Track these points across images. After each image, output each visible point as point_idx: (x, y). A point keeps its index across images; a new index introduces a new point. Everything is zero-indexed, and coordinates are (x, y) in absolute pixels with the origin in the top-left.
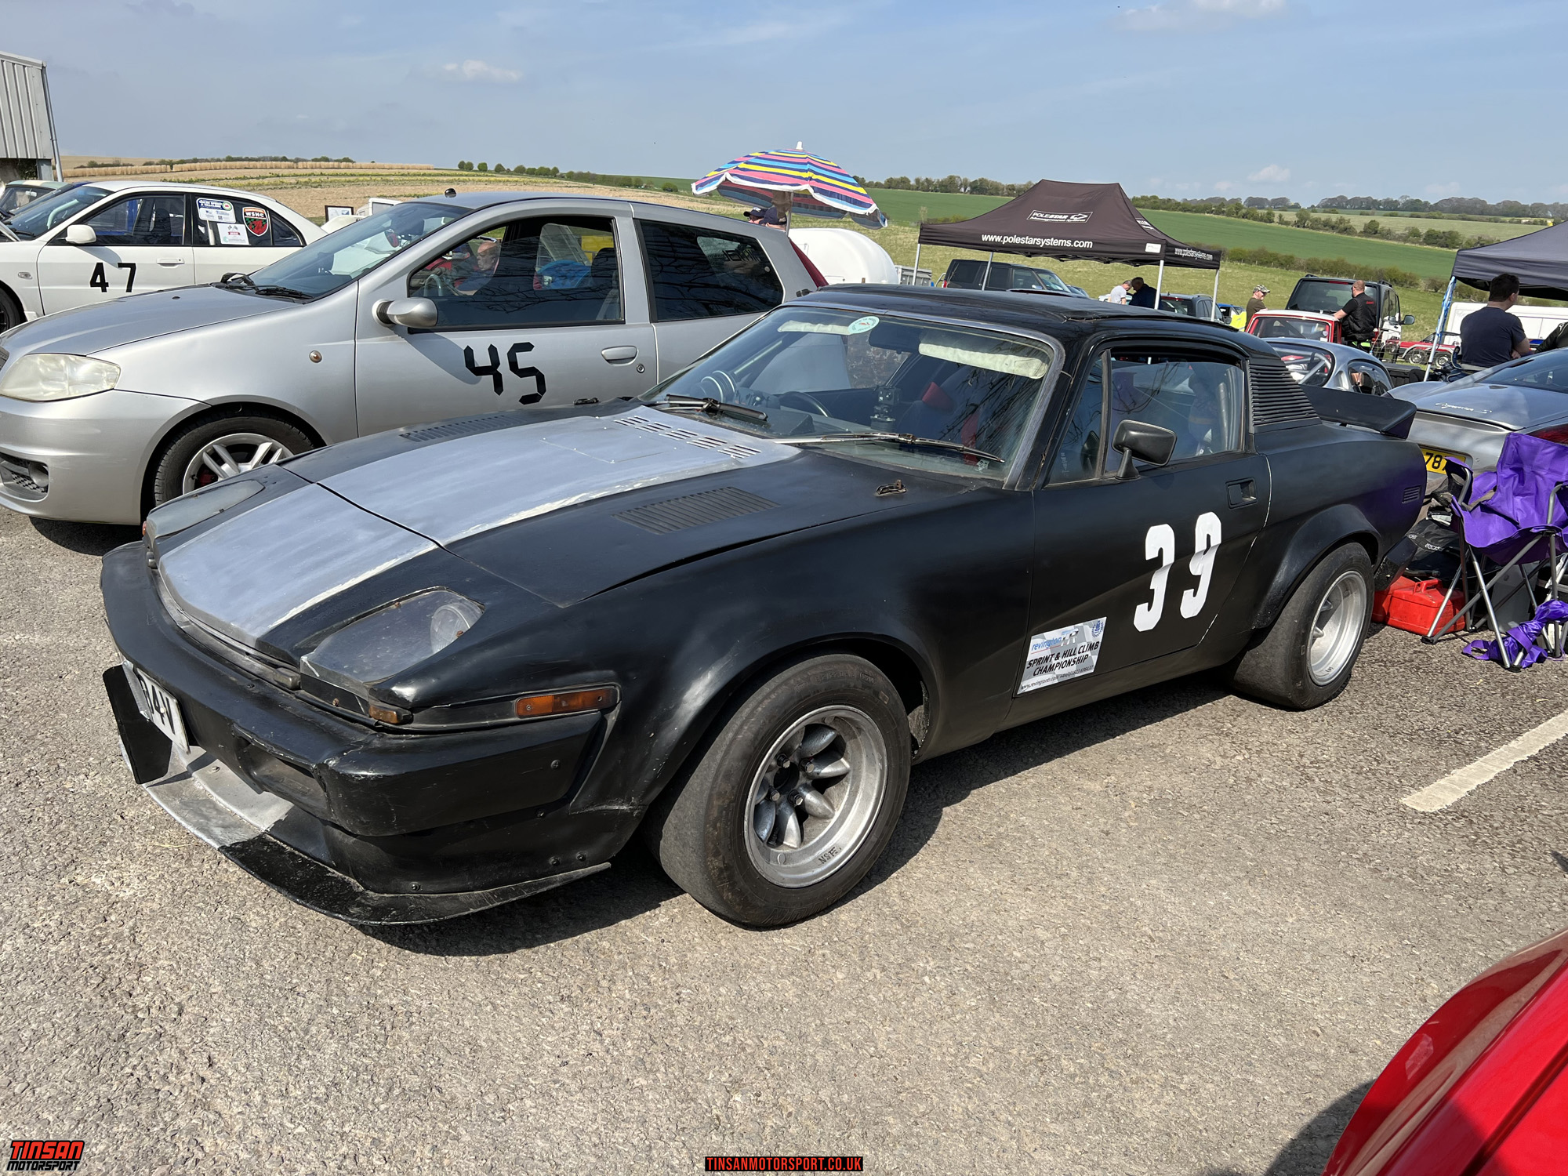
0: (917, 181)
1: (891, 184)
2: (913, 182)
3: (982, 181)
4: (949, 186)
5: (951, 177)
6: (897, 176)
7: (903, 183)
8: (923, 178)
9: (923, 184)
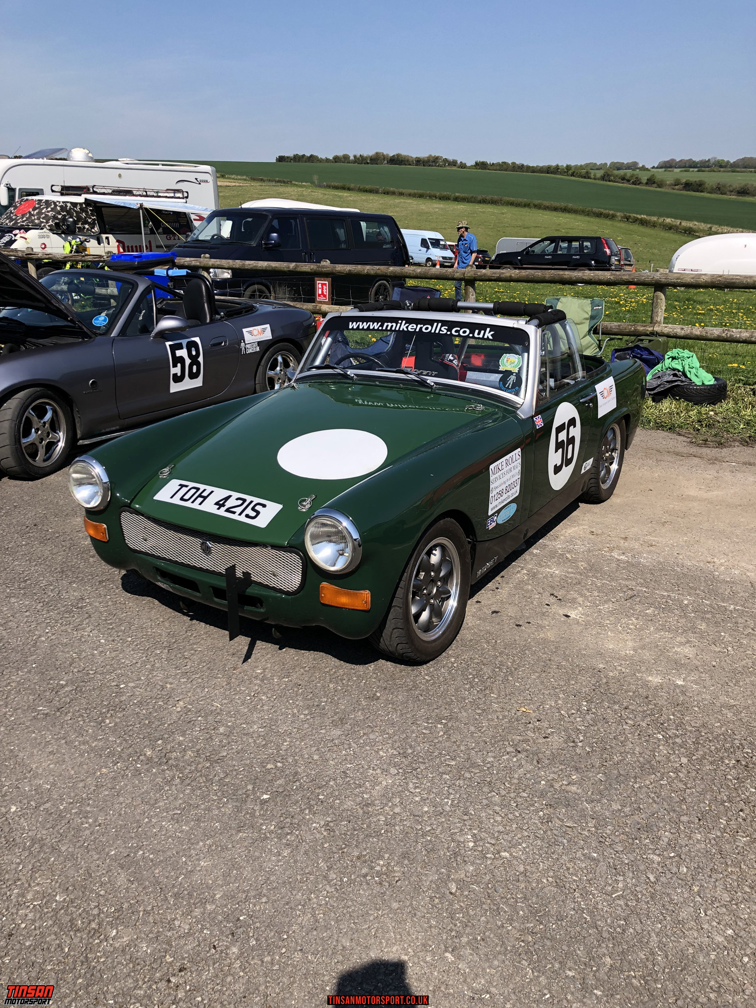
0: (355, 156)
1: (336, 159)
2: (352, 158)
3: (398, 155)
4: (376, 159)
5: (377, 153)
6: (340, 154)
7: (346, 157)
8: (358, 155)
9: (358, 159)
